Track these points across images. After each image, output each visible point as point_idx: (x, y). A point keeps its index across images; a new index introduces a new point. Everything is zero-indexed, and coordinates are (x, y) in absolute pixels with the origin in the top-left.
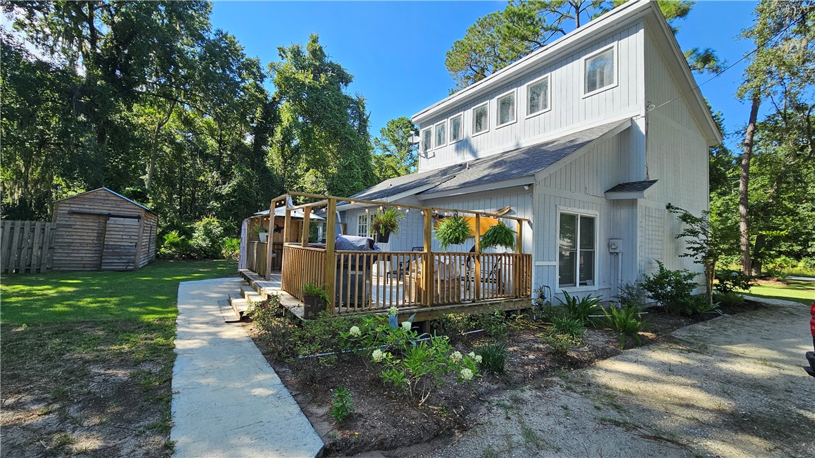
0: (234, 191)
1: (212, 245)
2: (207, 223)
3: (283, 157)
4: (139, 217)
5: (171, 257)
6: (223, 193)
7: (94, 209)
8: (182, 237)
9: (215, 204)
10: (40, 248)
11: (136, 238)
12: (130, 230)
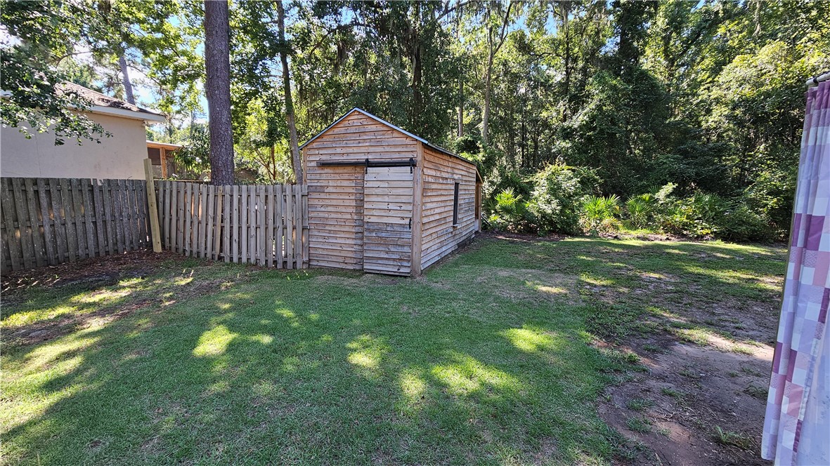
0: (593, 118)
1: (561, 211)
2: (553, 173)
3: (667, 56)
4: (412, 163)
5: (503, 230)
6: (576, 126)
7: (348, 154)
8: (518, 197)
9: (563, 144)
10: (294, 228)
11: (410, 208)
12: (400, 191)
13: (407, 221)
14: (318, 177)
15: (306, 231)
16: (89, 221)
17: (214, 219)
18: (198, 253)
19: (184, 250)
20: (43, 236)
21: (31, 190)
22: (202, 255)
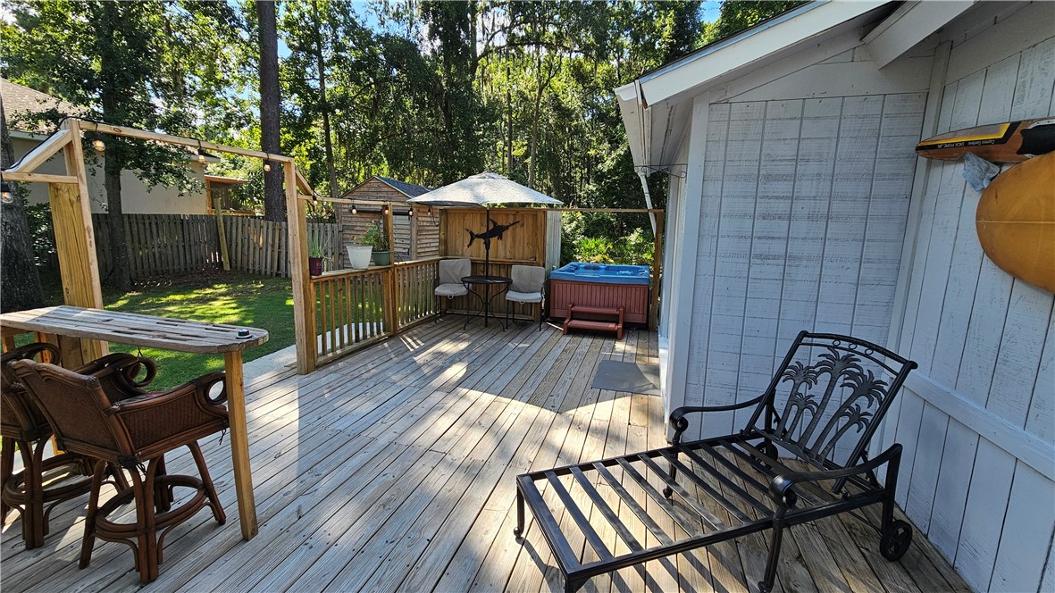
10: (333, 254)
11: (409, 242)
12: (402, 231)
13: (407, 251)
14: (349, 219)
15: (341, 256)
16: (181, 244)
17: (273, 246)
18: (260, 271)
19: (248, 269)
20: (154, 254)
21: (147, 222)
22: (263, 273)
